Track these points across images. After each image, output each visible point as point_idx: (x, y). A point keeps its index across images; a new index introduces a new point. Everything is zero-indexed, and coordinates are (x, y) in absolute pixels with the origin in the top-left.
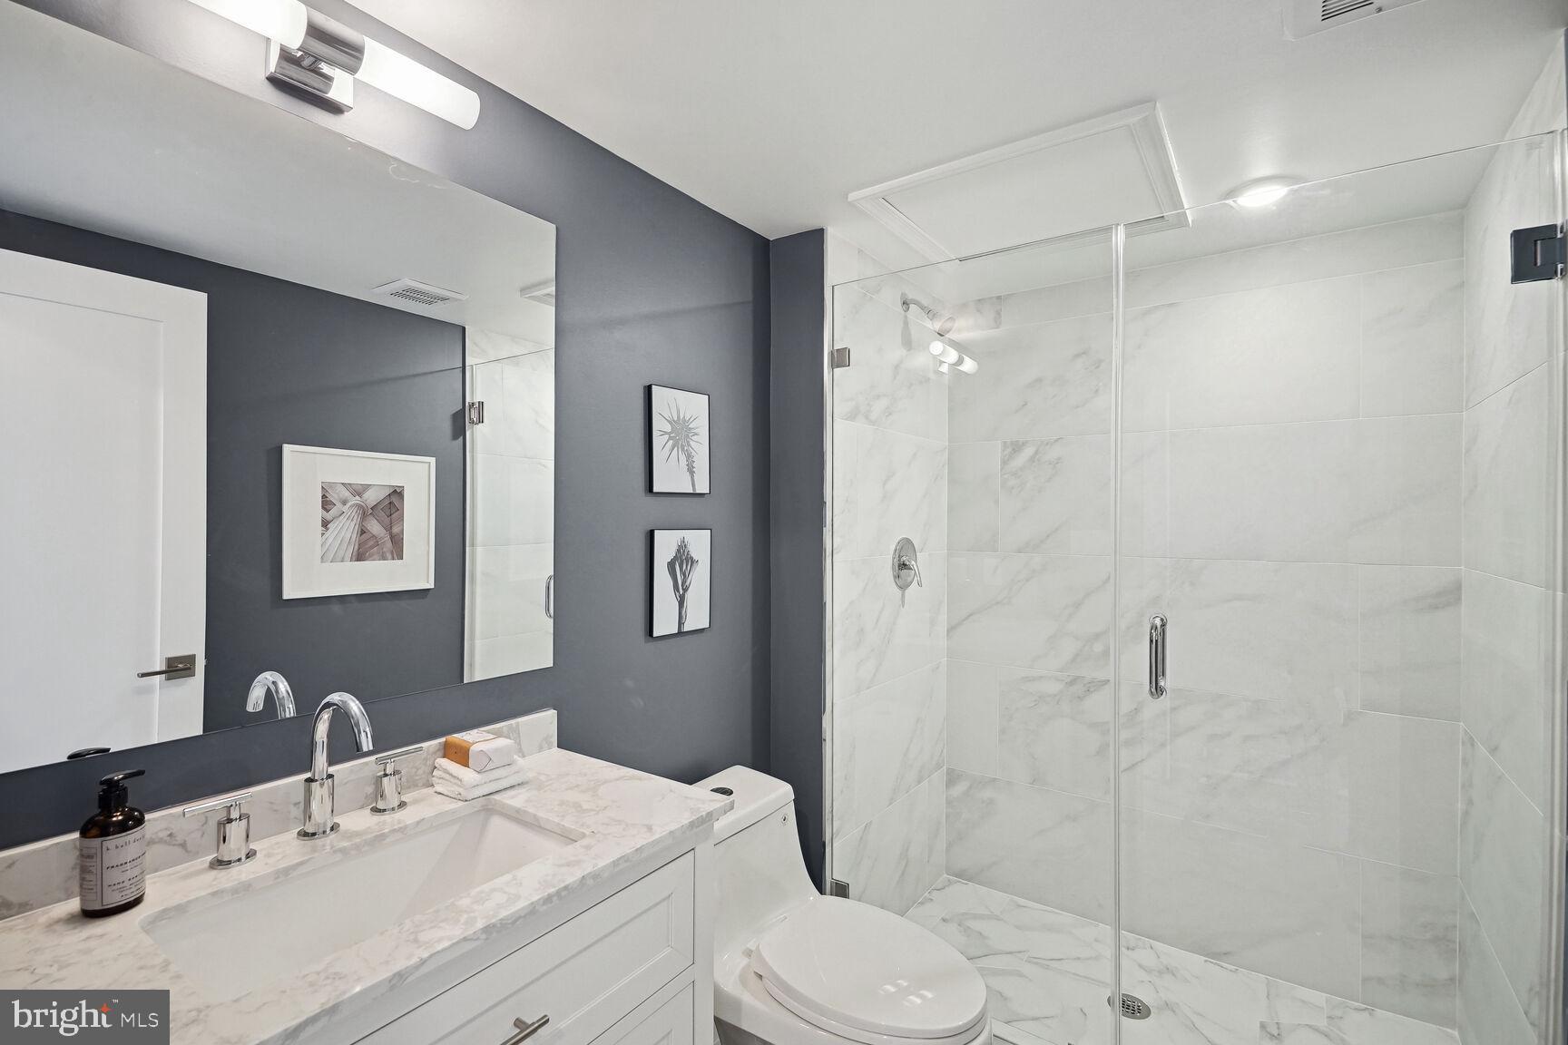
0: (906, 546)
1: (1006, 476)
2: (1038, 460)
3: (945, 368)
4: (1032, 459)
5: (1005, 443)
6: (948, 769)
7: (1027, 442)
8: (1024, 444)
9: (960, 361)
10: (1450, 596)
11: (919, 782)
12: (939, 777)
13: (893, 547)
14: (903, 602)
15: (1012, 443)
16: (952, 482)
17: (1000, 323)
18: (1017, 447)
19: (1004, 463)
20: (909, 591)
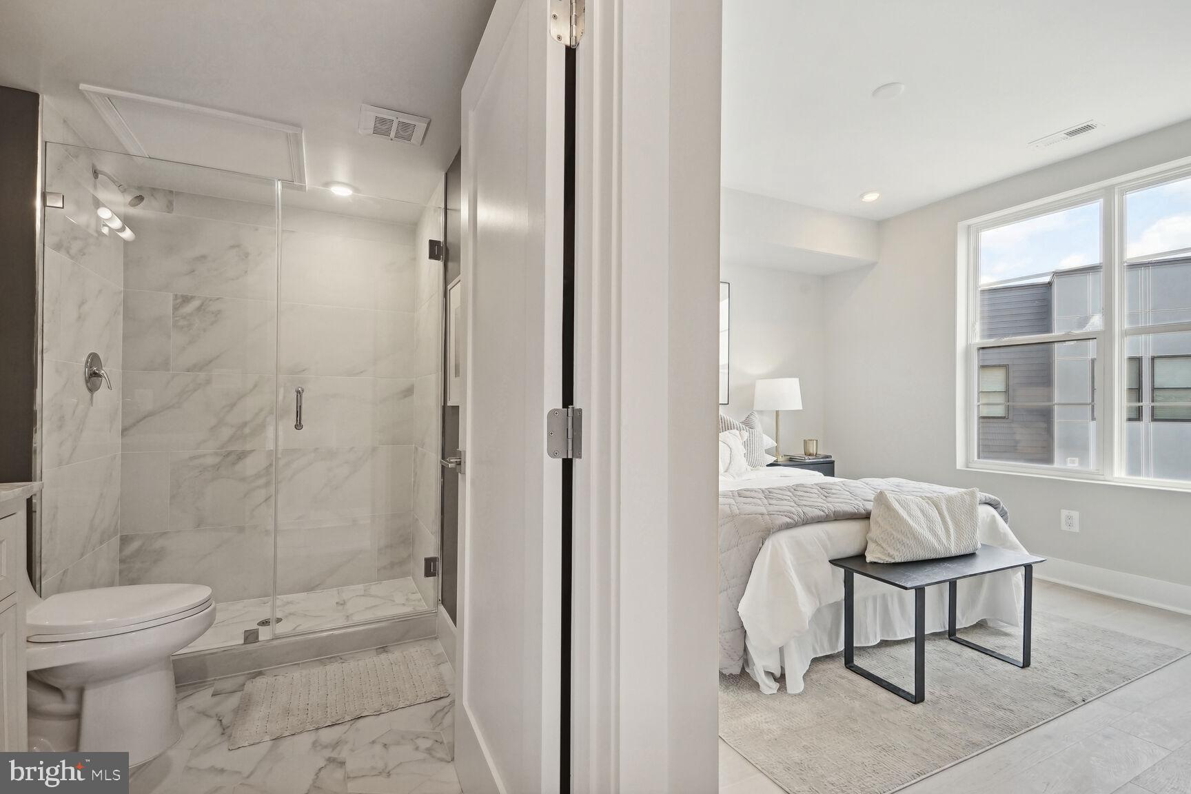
0: (94, 359)
1: (178, 318)
2: (204, 310)
3: (105, 230)
4: (199, 309)
5: (176, 295)
6: (121, 536)
7: (195, 296)
8: (192, 298)
9: (123, 229)
10: (409, 392)
11: (101, 543)
12: (115, 541)
13: (84, 359)
14: (92, 402)
15: (182, 296)
16: (126, 317)
17: (172, 210)
18: (186, 300)
19: (176, 308)
20: (97, 394)
